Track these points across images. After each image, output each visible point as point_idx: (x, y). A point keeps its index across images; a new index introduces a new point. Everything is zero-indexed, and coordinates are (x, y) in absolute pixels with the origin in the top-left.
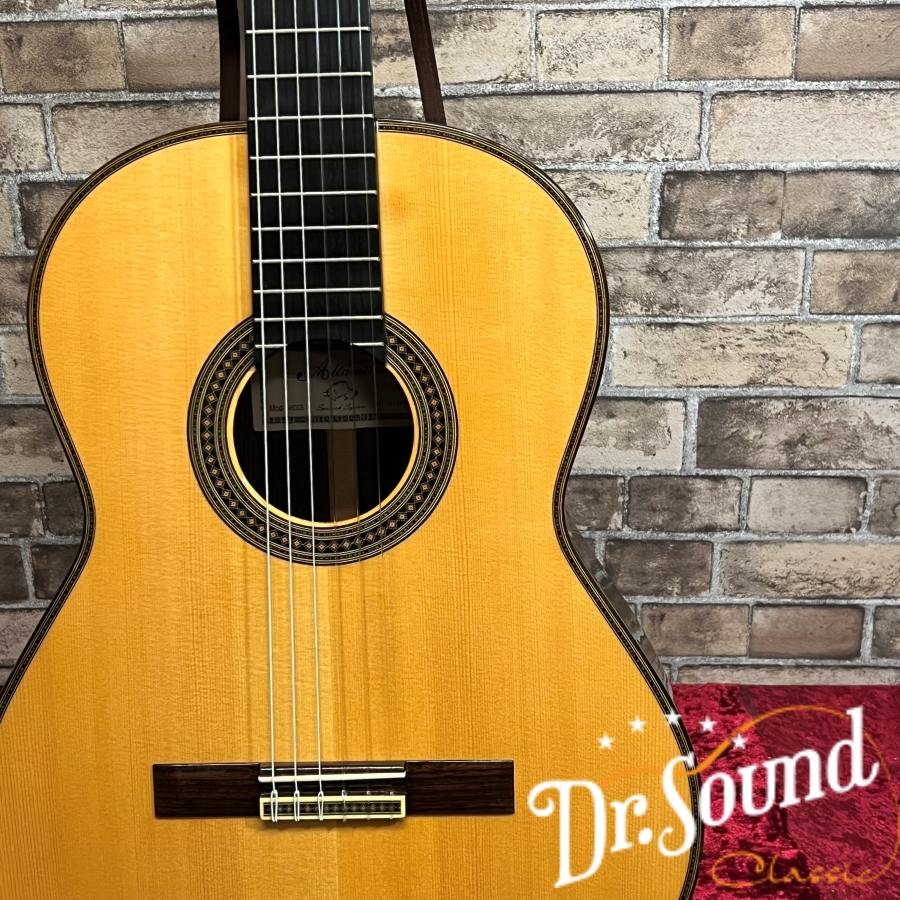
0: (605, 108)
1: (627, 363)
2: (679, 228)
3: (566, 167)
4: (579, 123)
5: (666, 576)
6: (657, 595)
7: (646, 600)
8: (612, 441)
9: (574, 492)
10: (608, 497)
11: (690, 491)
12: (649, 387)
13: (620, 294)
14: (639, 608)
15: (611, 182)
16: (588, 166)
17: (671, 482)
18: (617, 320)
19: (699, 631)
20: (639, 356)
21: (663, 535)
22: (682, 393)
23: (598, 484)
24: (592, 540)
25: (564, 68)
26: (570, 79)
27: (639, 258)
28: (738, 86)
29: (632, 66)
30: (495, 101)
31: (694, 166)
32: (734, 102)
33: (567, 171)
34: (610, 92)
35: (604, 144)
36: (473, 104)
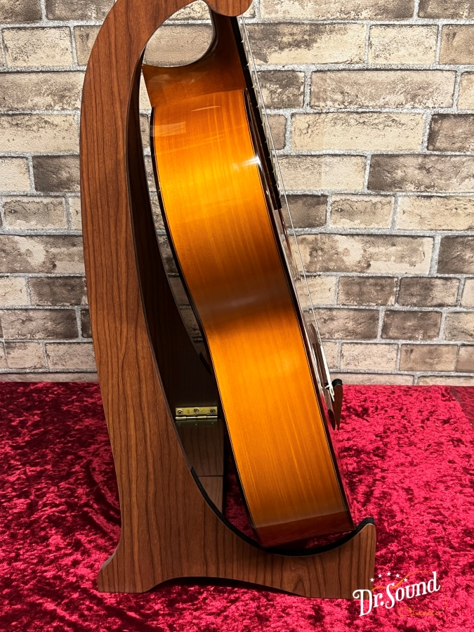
0: (403, 79)
1: (404, 217)
2: (438, 144)
3: (379, 110)
4: (388, 86)
5: (415, 330)
6: (410, 340)
7: (404, 342)
8: (393, 258)
9: (371, 285)
10: (388, 288)
11: (432, 285)
12: (415, 230)
13: (403, 180)
14: (400, 346)
15: (403, 119)
16: (391, 110)
17: (422, 280)
18: (401, 194)
19: (431, 358)
20: (411, 213)
21: (416, 309)
22: (432, 233)
23: (384, 282)
24: (377, 311)
25: (383, 56)
26: (385, 62)
27: (415, 160)
29: (420, 56)
30: (344, 73)
31: (449, 111)
33: (380, 112)
34: (407, 70)
35: (402, 98)
36: (332, 75)
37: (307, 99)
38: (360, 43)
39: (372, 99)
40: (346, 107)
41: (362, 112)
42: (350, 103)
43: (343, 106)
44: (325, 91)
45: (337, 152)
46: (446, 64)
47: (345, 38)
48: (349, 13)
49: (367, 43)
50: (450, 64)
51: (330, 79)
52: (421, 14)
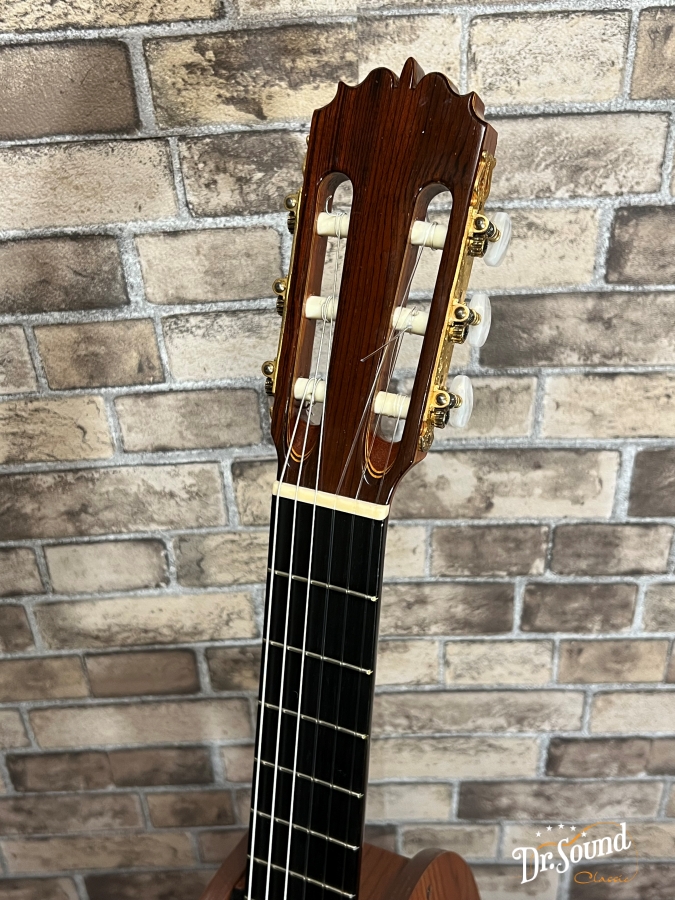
0: (502, 701)
2: (562, 770)
3: (467, 734)
4: (480, 709)
13: (511, 808)
15: (506, 744)
18: (508, 822)
24: (511, 585)
25: (468, 675)
26: (473, 682)
27: (528, 787)
28: (616, 687)
29: (527, 675)
30: (409, 697)
31: (577, 735)
32: (613, 698)
33: (469, 737)
35: (502, 721)
36: (391, 698)
38: (431, 661)
39: (455, 722)
40: (414, 732)
41: (441, 738)
42: (422, 728)
43: (409, 731)
44: (381, 716)
45: (406, 779)
46: (568, 683)
47: (406, 656)
48: (409, 628)
49: (442, 661)
50: (575, 683)
51: (387, 702)
52: (526, 628)
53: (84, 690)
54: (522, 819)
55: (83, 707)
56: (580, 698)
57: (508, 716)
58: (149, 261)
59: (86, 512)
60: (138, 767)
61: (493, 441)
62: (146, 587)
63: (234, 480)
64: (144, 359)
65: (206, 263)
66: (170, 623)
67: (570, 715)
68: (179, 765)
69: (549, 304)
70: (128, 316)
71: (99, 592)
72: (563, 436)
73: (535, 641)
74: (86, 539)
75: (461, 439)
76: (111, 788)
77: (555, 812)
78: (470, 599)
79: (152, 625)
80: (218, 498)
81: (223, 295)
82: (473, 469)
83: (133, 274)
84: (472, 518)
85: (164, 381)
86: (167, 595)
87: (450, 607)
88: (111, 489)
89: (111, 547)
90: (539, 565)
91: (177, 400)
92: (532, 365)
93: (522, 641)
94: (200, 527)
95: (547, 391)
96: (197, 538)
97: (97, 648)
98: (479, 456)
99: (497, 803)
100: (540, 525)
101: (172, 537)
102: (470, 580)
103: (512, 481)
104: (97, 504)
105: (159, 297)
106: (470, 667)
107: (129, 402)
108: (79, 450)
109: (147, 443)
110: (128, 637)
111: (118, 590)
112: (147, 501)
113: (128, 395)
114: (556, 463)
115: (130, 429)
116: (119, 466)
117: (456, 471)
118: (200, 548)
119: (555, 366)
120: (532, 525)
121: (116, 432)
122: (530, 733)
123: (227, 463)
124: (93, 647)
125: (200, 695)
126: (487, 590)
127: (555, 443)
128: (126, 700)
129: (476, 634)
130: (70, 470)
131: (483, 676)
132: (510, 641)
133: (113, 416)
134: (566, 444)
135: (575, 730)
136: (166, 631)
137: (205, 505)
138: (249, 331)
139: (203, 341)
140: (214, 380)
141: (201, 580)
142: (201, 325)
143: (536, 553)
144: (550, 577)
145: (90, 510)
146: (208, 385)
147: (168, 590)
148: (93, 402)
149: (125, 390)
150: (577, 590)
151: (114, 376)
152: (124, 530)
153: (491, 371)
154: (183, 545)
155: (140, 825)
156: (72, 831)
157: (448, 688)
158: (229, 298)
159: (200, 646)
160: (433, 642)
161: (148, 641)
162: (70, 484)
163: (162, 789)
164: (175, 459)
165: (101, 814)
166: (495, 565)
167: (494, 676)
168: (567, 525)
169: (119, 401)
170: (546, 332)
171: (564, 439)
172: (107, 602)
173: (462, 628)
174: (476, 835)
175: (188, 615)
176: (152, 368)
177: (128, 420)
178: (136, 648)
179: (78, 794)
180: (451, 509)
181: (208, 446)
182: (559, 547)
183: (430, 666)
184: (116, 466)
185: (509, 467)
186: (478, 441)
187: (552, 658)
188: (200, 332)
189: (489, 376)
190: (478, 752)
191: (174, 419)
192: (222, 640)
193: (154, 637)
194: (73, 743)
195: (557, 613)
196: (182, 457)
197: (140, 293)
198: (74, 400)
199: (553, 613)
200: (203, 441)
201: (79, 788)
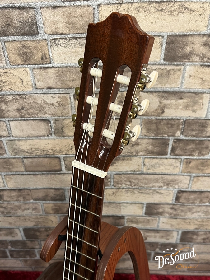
37: (112, 183)
38: (139, 164)
39: (146, 184)
40: (132, 187)
41: (141, 189)
42: (135, 185)
43: (130, 186)
44: (121, 181)
45: (129, 202)
46: (185, 173)
47: (131, 162)
48: (132, 153)
49: (143, 164)
50: (187, 173)
51: (124, 177)
52: (172, 154)
53: (23, 169)
54: (166, 216)
55: (23, 175)
56: (189, 178)
57: (164, 183)
58: (45, 18)
59: (23, 110)
60: (41, 194)
61: (166, 89)
62: (44, 136)
63: (74, 100)
64: (43, 55)
65: (66, 19)
66: (52, 148)
67: (185, 183)
68: (54, 195)
69: (190, 39)
70: (38, 39)
71: (28, 137)
72: (191, 88)
73: (175, 158)
74: (23, 119)
75: (155, 88)
76: (32, 201)
77: (177, 214)
78: (154, 144)
79: (46, 149)
80: (69, 106)
81: (72, 32)
82: (159, 99)
83: (40, 23)
84: (157, 116)
85: (50, 64)
86: (51, 139)
87: (147, 146)
88: (32, 102)
89: (32, 122)
90: (178, 133)
91: (55, 70)
92: (182, 61)
93: (171, 158)
94: (62, 116)
95: (187, 71)
96: (61, 120)
97: (28, 156)
98: (161, 94)
99: (158, 210)
100: (180, 119)
101: (53, 119)
102: (154, 137)
103: (172, 103)
104: (27, 107)
105: (49, 32)
106: (152, 166)
107: (38, 70)
108: (21, 87)
109: (44, 86)
110: (38, 152)
111: (34, 137)
112: (44, 106)
113: (38, 68)
114: (188, 97)
115: (38, 81)
116: (35, 94)
117: (152, 99)
118: (62, 123)
119: (190, 62)
120: (178, 119)
121: (33, 81)
122: (171, 189)
123: (72, 94)
124: (26, 155)
125: (61, 172)
126: (161, 141)
127: (188, 90)
128: (37, 173)
129: (155, 155)
130: (18, 95)
131: (156, 169)
132: (167, 158)
133: (32, 75)
134: (192, 90)
135: (186, 188)
136: (50, 151)
137: (64, 109)
138: (81, 45)
139: (65, 49)
140: (68, 64)
141: (63, 134)
142: (64, 42)
143: (178, 129)
144: (182, 137)
145: (25, 109)
146: (66, 65)
147: (52, 137)
148: (26, 70)
149: (37, 66)
150: (191, 142)
151: (33, 61)
152: (36, 116)
153: (168, 63)
154: (56, 122)
155: (41, 213)
156: (19, 214)
157: (144, 173)
158: (75, 33)
159: (62, 156)
160: (140, 158)
161: (45, 154)
162: (18, 99)
163: (48, 202)
164: (54, 92)
165: (28, 209)
166: (163, 133)
167: (160, 170)
168: (190, 119)
169: (35, 70)
170: (188, 49)
171: (191, 89)
172: (31, 140)
173: (150, 154)
174: (151, 220)
175: (58, 146)
176: (46, 58)
177: (38, 77)
178: (40, 156)
179: (21, 203)
180: (150, 113)
181: (66, 87)
182: (186, 127)
183: (139, 166)
184: (33, 94)
185: (171, 98)
186: (161, 89)
187: (180, 164)
188: (64, 45)
189: (167, 65)
190: (153, 194)
191: (54, 77)
192: (69, 155)
193: (47, 153)
194: (19, 186)
195: (184, 150)
196: (57, 91)
197: (43, 30)
198: (19, 69)
199: (182, 149)
200: (64, 86)
201: (21, 201)
